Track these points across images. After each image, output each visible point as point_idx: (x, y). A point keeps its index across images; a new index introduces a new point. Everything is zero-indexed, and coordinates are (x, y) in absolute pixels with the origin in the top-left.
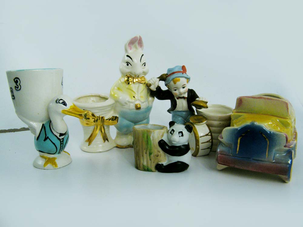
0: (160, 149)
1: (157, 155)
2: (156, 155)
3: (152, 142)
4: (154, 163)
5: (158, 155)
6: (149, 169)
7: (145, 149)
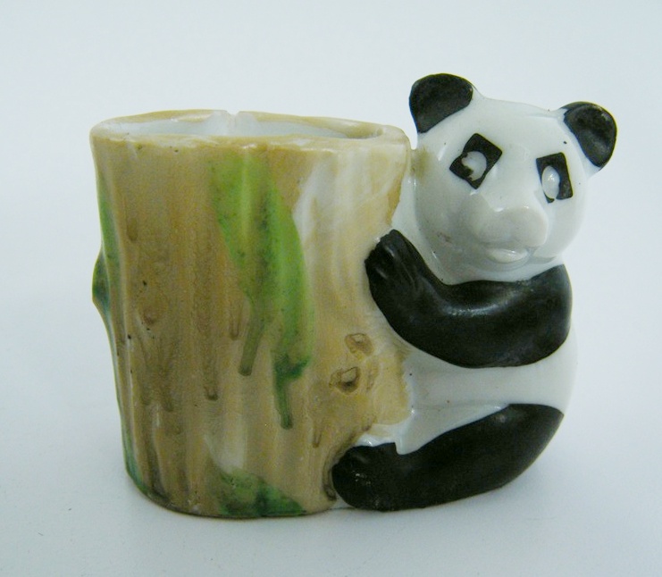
0: (372, 321)
1: (347, 377)
2: (340, 373)
3: (309, 259)
4: (316, 445)
5: (357, 370)
6: (273, 496)
7: (234, 336)
